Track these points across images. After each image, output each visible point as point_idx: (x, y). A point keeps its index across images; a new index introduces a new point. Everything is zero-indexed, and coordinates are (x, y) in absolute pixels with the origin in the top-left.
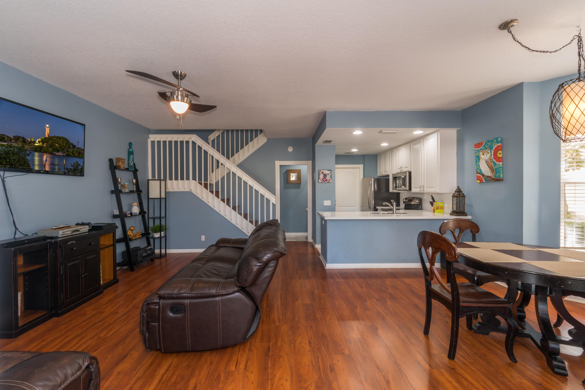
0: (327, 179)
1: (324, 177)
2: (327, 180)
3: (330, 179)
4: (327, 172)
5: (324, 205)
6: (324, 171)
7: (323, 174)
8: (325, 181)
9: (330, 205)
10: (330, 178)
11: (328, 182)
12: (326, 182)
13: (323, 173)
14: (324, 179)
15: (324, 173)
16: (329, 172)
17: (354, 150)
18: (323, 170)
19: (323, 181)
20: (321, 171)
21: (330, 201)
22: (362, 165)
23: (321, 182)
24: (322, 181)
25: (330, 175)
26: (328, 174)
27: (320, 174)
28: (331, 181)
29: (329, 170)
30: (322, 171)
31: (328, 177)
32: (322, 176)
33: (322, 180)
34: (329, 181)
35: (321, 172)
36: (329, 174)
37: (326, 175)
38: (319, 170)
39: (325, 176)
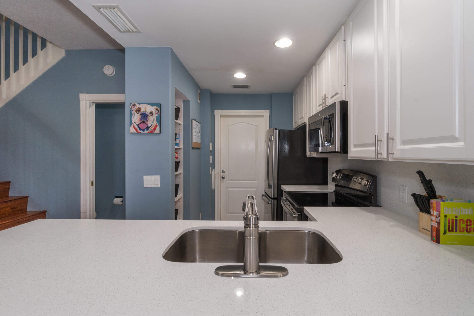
0: (149, 125)
1: (141, 119)
2: (148, 128)
3: (156, 126)
4: (149, 109)
5: (145, 186)
6: (141, 106)
7: (140, 113)
8: (143, 130)
9: (159, 185)
10: (156, 123)
11: (152, 133)
12: (146, 132)
13: (139, 110)
14: (143, 126)
15: (143, 110)
16: (153, 109)
17: (240, 75)
18: (139, 104)
19: (140, 129)
20: (134, 105)
21: (158, 177)
22: (269, 111)
23: (136, 132)
24: (138, 129)
25: (155, 115)
26: (151, 113)
27: (133, 112)
28: (157, 130)
29: (152, 105)
30: (138, 106)
31: (152, 121)
32: (136, 118)
33: (136, 127)
34: (155, 129)
35: (136, 107)
36: (154, 113)
37: (147, 115)
38: (131, 104)
39: (144, 117)
